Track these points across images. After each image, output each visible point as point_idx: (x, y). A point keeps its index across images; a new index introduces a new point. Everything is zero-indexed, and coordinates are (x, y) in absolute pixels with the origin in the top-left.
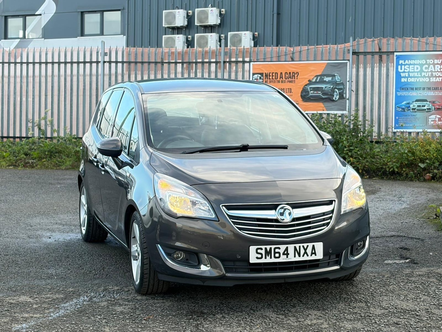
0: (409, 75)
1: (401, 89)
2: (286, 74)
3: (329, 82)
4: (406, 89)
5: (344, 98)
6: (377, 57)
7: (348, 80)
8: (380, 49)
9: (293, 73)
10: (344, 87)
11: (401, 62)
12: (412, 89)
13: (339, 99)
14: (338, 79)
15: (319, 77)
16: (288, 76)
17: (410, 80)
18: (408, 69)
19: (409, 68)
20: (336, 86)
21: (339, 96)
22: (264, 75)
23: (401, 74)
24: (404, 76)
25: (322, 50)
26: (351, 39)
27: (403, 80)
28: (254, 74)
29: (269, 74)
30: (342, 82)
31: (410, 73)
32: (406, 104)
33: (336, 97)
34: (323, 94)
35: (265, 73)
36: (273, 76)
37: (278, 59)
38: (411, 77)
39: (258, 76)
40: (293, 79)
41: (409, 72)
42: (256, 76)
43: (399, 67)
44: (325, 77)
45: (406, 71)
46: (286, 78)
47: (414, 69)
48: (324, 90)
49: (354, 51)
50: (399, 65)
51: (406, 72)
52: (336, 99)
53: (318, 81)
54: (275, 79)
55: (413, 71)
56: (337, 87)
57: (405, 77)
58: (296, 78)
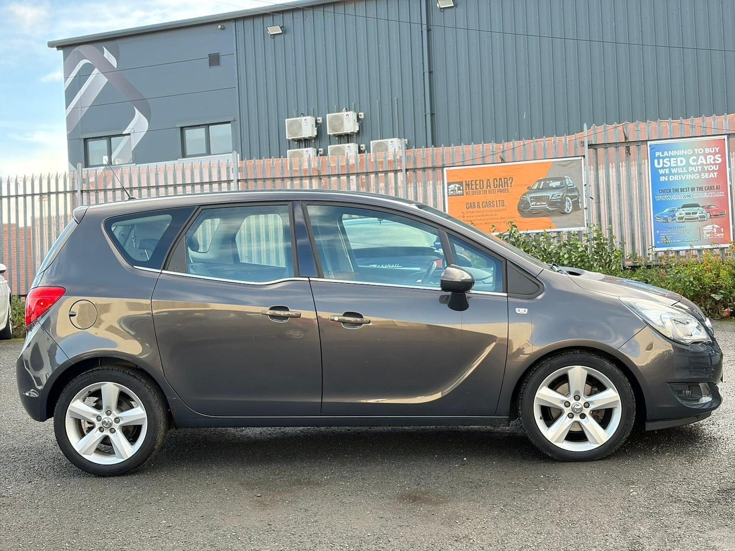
0: (670, 171)
1: (661, 191)
2: (495, 180)
3: (557, 188)
4: (668, 191)
5: (579, 209)
6: (623, 149)
7: (584, 184)
8: (626, 138)
9: (504, 178)
10: (579, 193)
11: (657, 154)
12: (677, 190)
13: (572, 211)
14: (570, 183)
15: (542, 182)
16: (498, 183)
17: (672, 178)
18: (668, 163)
19: (670, 161)
20: (567, 192)
21: (573, 207)
22: (464, 183)
23: (659, 170)
24: (663, 173)
25: (545, 145)
26: (585, 126)
27: (662, 179)
28: (449, 184)
29: (471, 183)
30: (575, 187)
31: (672, 169)
32: (669, 212)
33: (568, 207)
34: (549, 205)
35: (466, 182)
36: (476, 185)
37: (483, 161)
38: (674, 174)
39: (455, 186)
40: (505, 187)
41: (670, 167)
42: (452, 186)
43: (656, 161)
44: (551, 182)
45: (665, 166)
46: (496, 186)
47: (677, 163)
48: (551, 200)
49: (590, 144)
50: (656, 158)
51: (666, 168)
52: (568, 211)
53: (541, 187)
54: (480, 188)
55: (676, 165)
56: (570, 195)
57: (665, 175)
58: (509, 185)
